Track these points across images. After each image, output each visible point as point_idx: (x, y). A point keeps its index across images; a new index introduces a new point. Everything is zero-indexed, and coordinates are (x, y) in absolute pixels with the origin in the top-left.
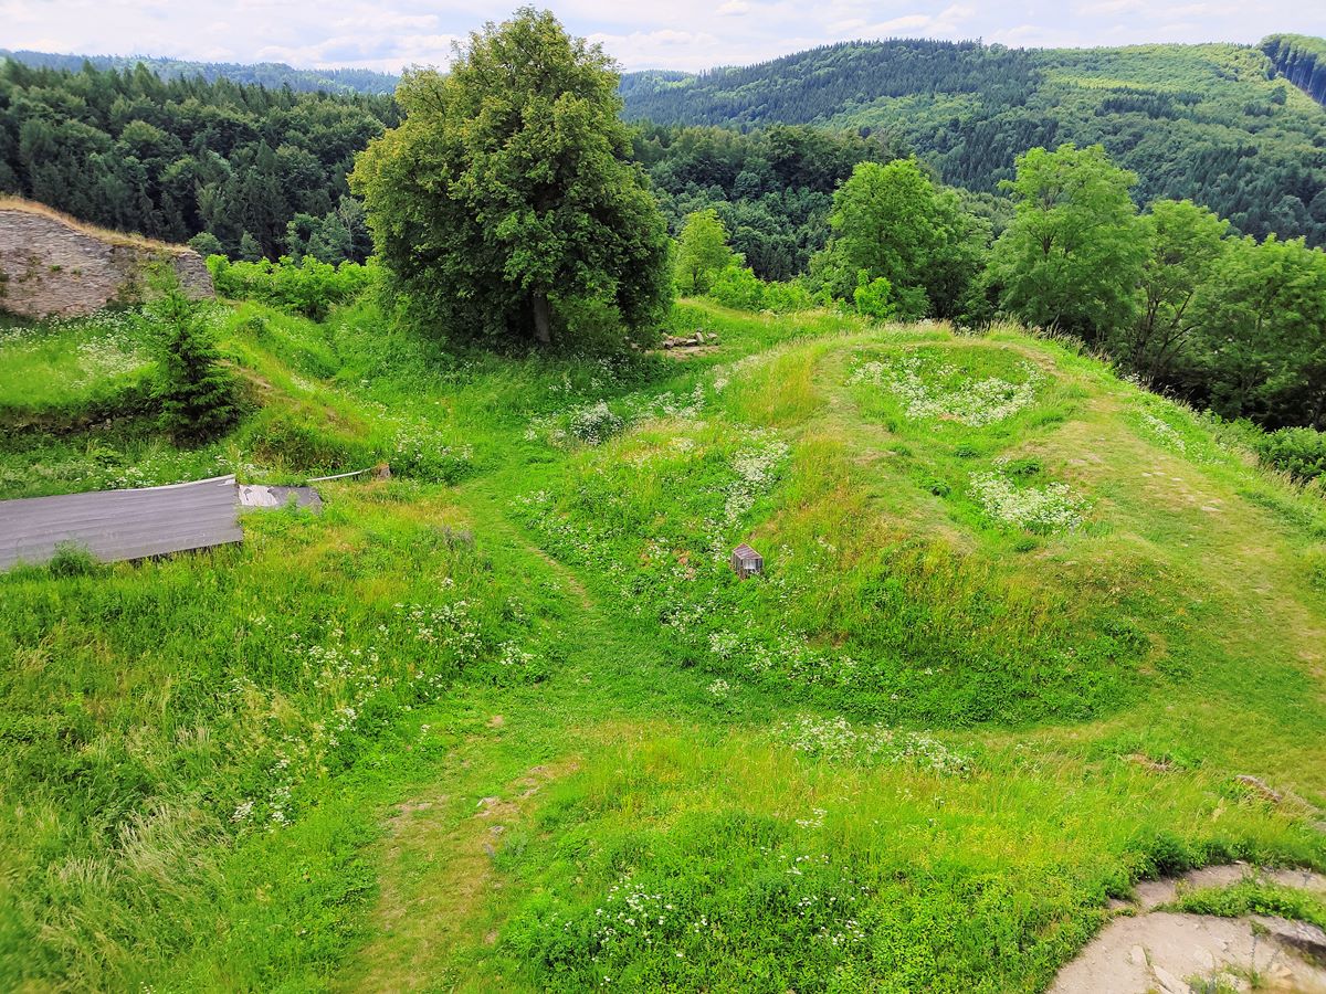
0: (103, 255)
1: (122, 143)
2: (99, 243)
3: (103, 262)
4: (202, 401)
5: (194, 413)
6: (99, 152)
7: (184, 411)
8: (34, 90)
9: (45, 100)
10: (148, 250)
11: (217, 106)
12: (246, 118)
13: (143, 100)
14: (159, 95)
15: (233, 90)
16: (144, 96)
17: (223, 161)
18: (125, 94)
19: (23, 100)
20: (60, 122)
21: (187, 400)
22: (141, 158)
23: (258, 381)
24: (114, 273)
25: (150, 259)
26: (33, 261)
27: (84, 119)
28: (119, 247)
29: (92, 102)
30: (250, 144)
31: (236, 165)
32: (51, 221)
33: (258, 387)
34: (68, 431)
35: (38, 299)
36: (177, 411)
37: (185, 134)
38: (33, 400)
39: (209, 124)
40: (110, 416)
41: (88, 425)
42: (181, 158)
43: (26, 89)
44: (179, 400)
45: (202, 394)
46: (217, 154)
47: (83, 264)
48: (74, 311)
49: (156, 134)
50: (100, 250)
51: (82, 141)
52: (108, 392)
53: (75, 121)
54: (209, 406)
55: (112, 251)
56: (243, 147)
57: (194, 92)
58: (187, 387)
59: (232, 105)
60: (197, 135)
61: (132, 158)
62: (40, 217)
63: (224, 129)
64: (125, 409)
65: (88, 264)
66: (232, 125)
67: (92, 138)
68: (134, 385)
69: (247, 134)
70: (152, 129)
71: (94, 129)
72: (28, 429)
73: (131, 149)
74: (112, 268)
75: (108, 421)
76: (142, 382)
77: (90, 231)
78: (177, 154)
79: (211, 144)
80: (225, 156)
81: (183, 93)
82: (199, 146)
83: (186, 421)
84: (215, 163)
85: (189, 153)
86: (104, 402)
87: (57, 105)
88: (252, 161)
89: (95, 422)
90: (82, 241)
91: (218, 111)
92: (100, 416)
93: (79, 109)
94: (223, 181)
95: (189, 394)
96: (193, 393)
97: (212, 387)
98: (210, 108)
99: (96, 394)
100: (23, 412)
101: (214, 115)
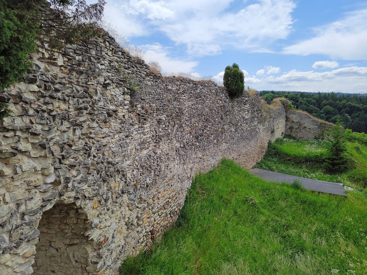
0: (317, 125)
1: (322, 111)
2: (317, 122)
3: (317, 127)
4: (337, 162)
5: (334, 165)
6: (315, 113)
7: (331, 164)
8: (305, 99)
9: (307, 101)
10: (330, 125)
11: (351, 102)
12: (360, 106)
13: (331, 101)
14: (336, 100)
15: (358, 98)
16: (331, 100)
17: (349, 117)
18: (326, 99)
19: (302, 101)
20: (308, 106)
21: (333, 161)
22: (326, 115)
23: (356, 161)
24: (318, 130)
25: (330, 127)
26: (300, 125)
27: (314, 105)
28: (322, 123)
29: (317, 101)
30: (359, 112)
31: (352, 118)
32: (308, 115)
33: (356, 163)
34: (298, 163)
35: (298, 134)
36: (329, 163)
37: (340, 109)
38: (292, 153)
39: (347, 107)
40: (310, 161)
41: (303, 162)
42: (337, 115)
43: (303, 99)
44: (331, 161)
45: (338, 160)
46: (347, 115)
47: (312, 127)
48: (306, 138)
49: (331, 109)
50: (317, 124)
51: (312, 110)
52: (311, 155)
53: (312, 106)
54: (339, 164)
55: (320, 124)
56: (356, 113)
57: (345, 99)
58: (334, 157)
59: (356, 102)
60: (343, 110)
61: (323, 114)
62: (305, 114)
63: (351, 108)
64: (314, 160)
65: (313, 127)
66: (354, 107)
67: (315, 110)
68: (318, 155)
69: (358, 109)
70: (331, 108)
71: (316, 107)
72: (289, 160)
73: (324, 112)
74: (319, 128)
75: (309, 162)
76: (321, 154)
77: (316, 119)
78: (336, 114)
79: (346, 112)
80: (350, 115)
81: (342, 99)
82: (343, 112)
83: (331, 167)
84: (346, 117)
85: (339, 114)
86: (309, 157)
87: (308, 102)
88: (358, 117)
89: (306, 162)
90: (314, 121)
91: (351, 104)
92: (307, 161)
93: (314, 103)
94: (347, 122)
95: (334, 159)
96: (335, 159)
97: (342, 158)
98: (349, 103)
99: (308, 155)
100: (289, 156)
101: (350, 104)
